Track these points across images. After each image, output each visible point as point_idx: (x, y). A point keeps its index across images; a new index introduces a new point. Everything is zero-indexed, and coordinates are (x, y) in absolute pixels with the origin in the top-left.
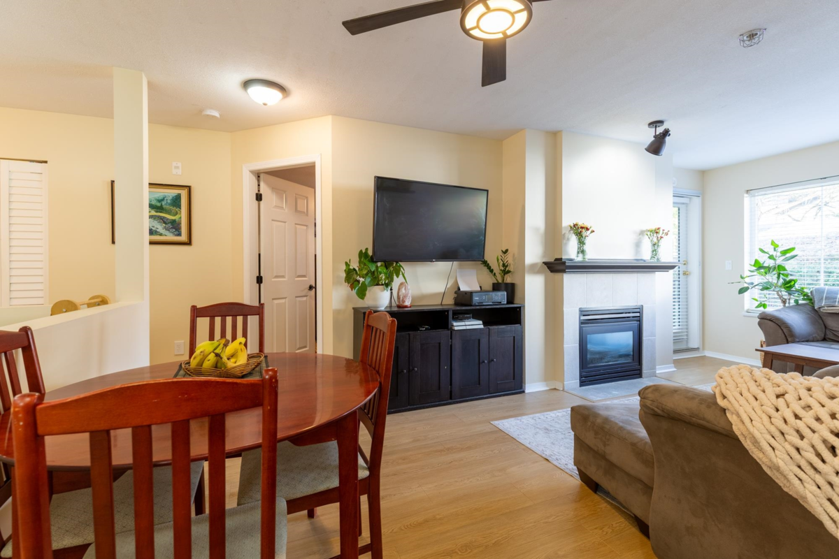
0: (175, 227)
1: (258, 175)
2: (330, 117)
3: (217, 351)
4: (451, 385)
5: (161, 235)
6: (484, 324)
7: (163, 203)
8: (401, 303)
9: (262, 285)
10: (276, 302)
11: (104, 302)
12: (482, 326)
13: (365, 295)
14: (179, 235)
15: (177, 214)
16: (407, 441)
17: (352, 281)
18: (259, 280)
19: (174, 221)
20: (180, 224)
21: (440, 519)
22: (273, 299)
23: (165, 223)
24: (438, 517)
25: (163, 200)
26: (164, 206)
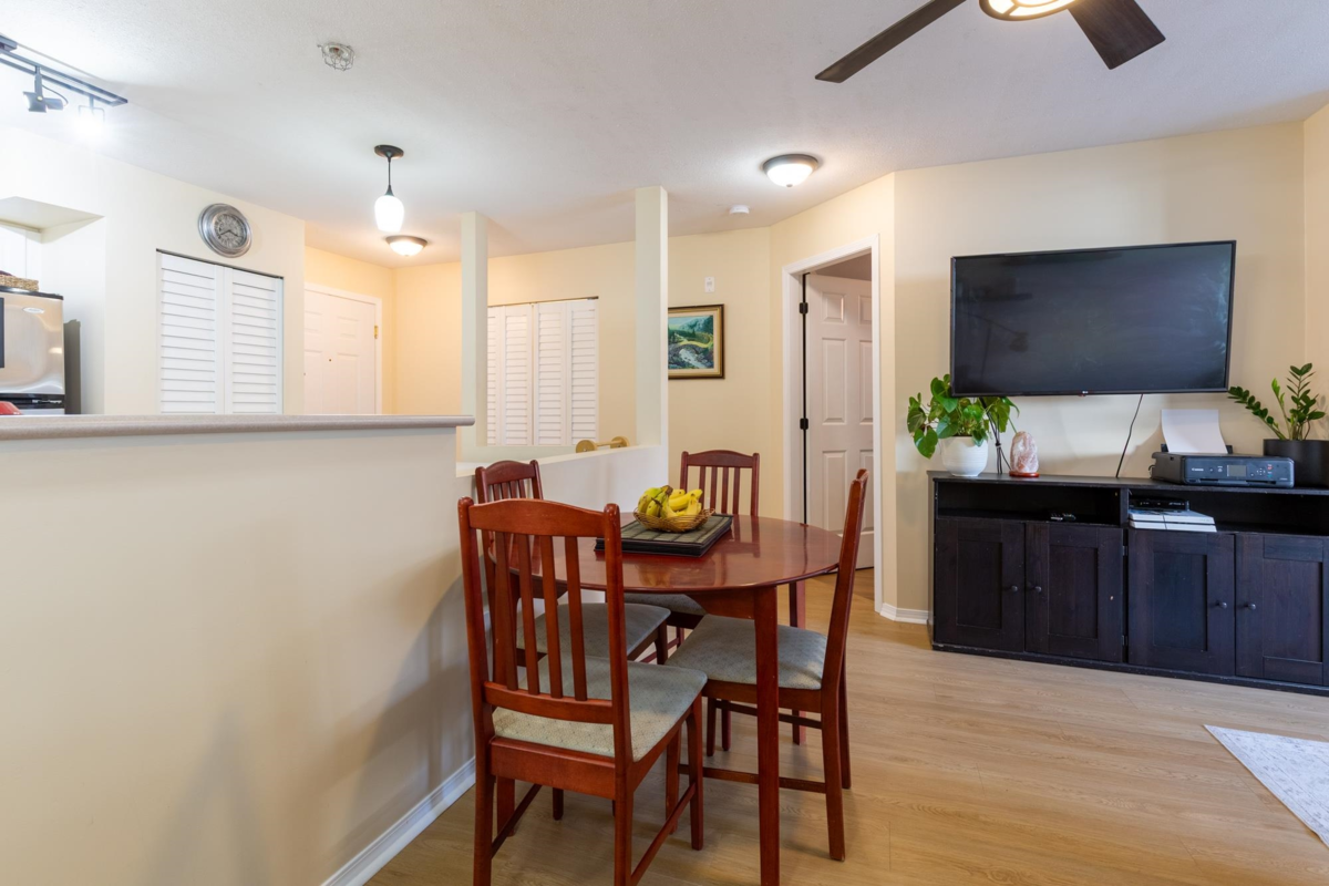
0: (706, 356)
1: (804, 278)
2: (893, 173)
3: (658, 499)
4: (1126, 634)
5: (693, 367)
6: (1218, 524)
7: (696, 329)
8: (1017, 468)
9: (807, 431)
10: (828, 456)
11: (622, 443)
12: (1213, 529)
13: (933, 451)
14: (712, 366)
15: (709, 340)
16: (994, 702)
17: (916, 427)
18: (804, 424)
19: (706, 350)
20: (712, 352)
21: (985, 823)
22: (824, 452)
23: (697, 353)
24: (983, 818)
25: (695, 325)
26: (697, 333)
